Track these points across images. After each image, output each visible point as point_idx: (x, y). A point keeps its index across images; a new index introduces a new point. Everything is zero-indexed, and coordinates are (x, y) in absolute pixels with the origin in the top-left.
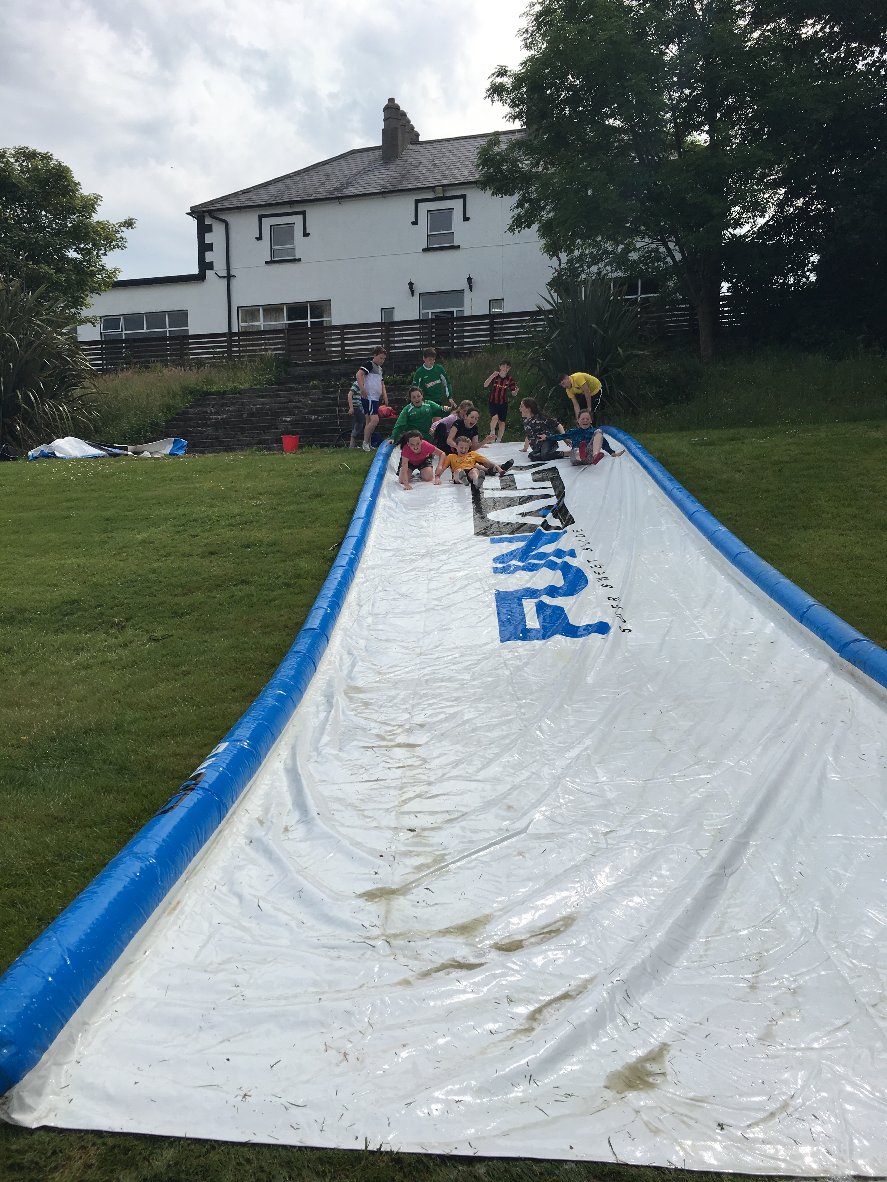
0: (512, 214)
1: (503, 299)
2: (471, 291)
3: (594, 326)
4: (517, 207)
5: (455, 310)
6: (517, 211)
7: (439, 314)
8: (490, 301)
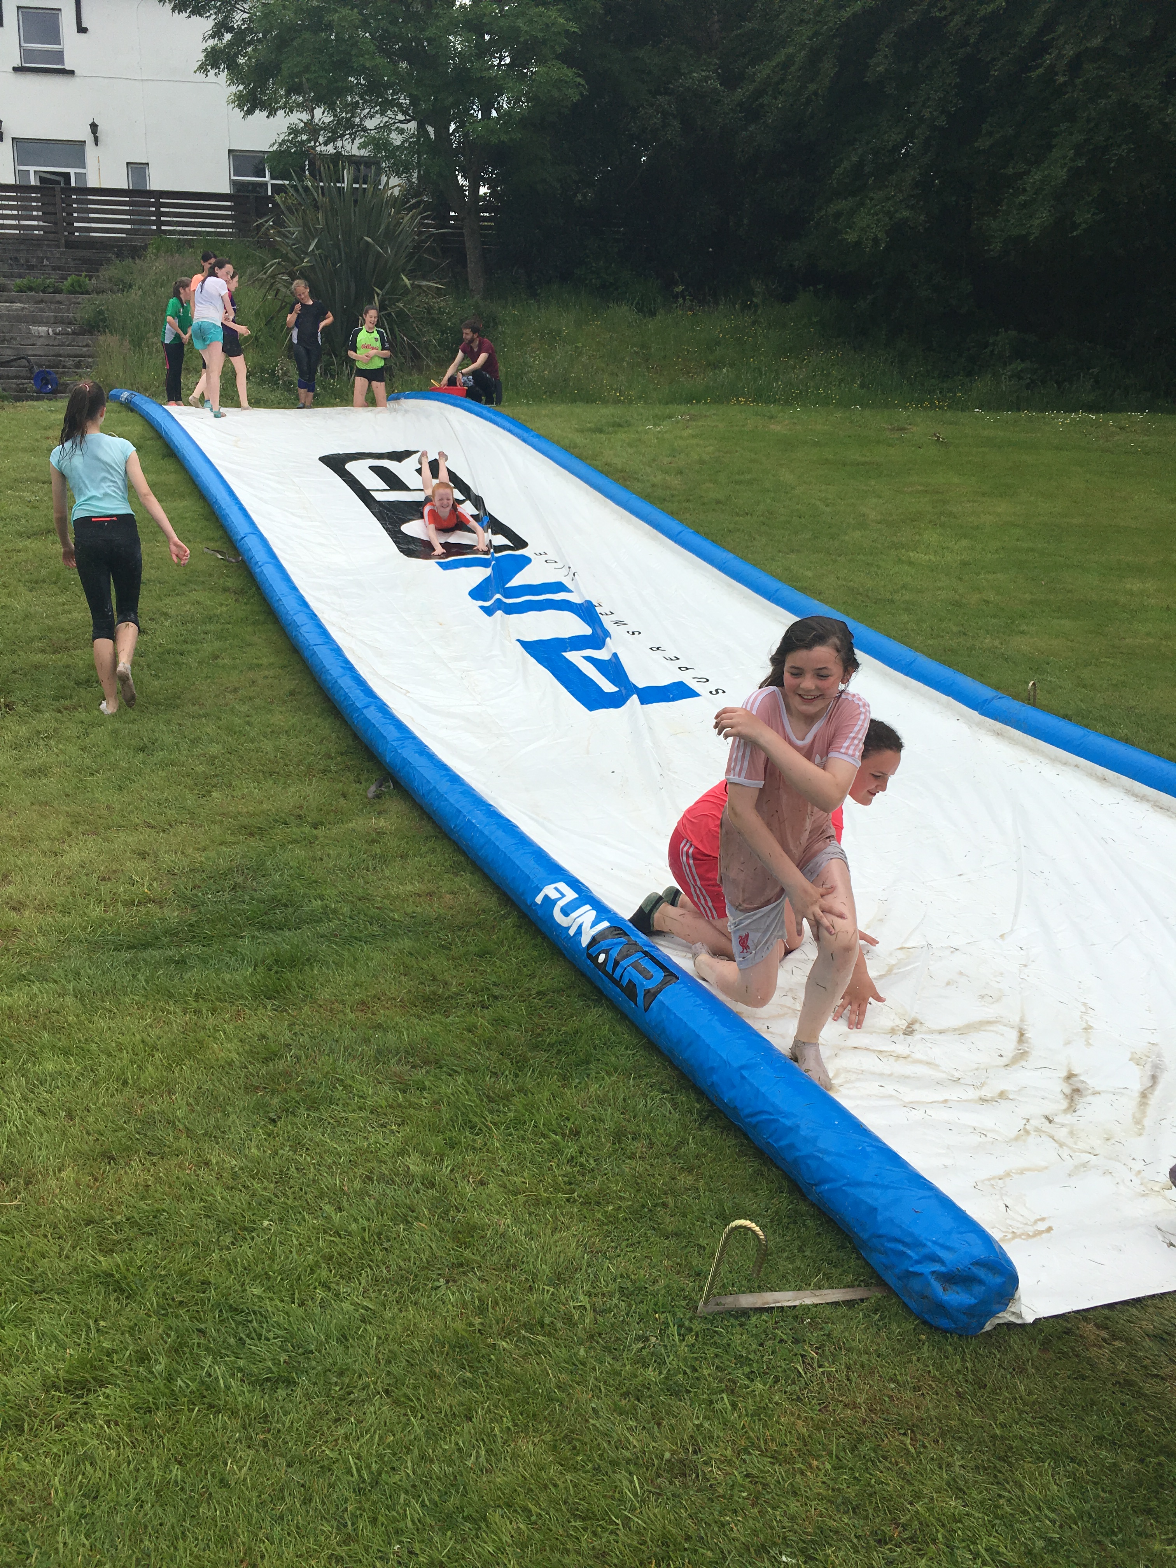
0: (204, 46)
1: (148, 164)
2: (97, 144)
3: (369, 240)
4: (213, 36)
5: (72, 171)
6: (211, 42)
7: (48, 176)
8: (128, 163)
